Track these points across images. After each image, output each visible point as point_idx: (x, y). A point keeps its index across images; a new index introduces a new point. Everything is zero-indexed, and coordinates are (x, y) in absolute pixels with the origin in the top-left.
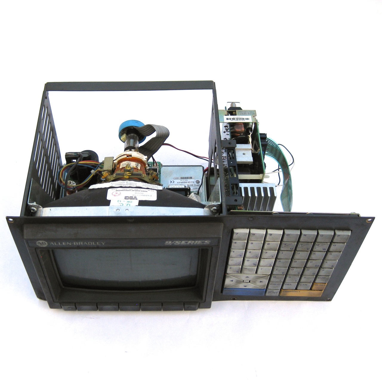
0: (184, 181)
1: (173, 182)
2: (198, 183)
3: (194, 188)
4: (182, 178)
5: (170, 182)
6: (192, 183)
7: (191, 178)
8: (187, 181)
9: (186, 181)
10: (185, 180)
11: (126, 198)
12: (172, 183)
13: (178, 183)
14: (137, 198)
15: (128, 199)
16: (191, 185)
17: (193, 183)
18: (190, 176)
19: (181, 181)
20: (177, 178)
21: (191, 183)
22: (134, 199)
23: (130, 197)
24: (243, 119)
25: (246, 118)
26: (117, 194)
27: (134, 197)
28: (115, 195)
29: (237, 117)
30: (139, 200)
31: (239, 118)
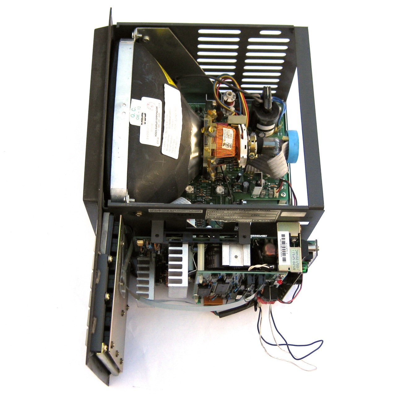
14: (144, 125)
15: (142, 116)
22: (142, 122)
23: (145, 119)
24: (284, 254)
25: (286, 259)
26: (152, 107)
27: (145, 122)
28: (149, 105)
29: (287, 247)
30: (140, 127)
31: (286, 249)
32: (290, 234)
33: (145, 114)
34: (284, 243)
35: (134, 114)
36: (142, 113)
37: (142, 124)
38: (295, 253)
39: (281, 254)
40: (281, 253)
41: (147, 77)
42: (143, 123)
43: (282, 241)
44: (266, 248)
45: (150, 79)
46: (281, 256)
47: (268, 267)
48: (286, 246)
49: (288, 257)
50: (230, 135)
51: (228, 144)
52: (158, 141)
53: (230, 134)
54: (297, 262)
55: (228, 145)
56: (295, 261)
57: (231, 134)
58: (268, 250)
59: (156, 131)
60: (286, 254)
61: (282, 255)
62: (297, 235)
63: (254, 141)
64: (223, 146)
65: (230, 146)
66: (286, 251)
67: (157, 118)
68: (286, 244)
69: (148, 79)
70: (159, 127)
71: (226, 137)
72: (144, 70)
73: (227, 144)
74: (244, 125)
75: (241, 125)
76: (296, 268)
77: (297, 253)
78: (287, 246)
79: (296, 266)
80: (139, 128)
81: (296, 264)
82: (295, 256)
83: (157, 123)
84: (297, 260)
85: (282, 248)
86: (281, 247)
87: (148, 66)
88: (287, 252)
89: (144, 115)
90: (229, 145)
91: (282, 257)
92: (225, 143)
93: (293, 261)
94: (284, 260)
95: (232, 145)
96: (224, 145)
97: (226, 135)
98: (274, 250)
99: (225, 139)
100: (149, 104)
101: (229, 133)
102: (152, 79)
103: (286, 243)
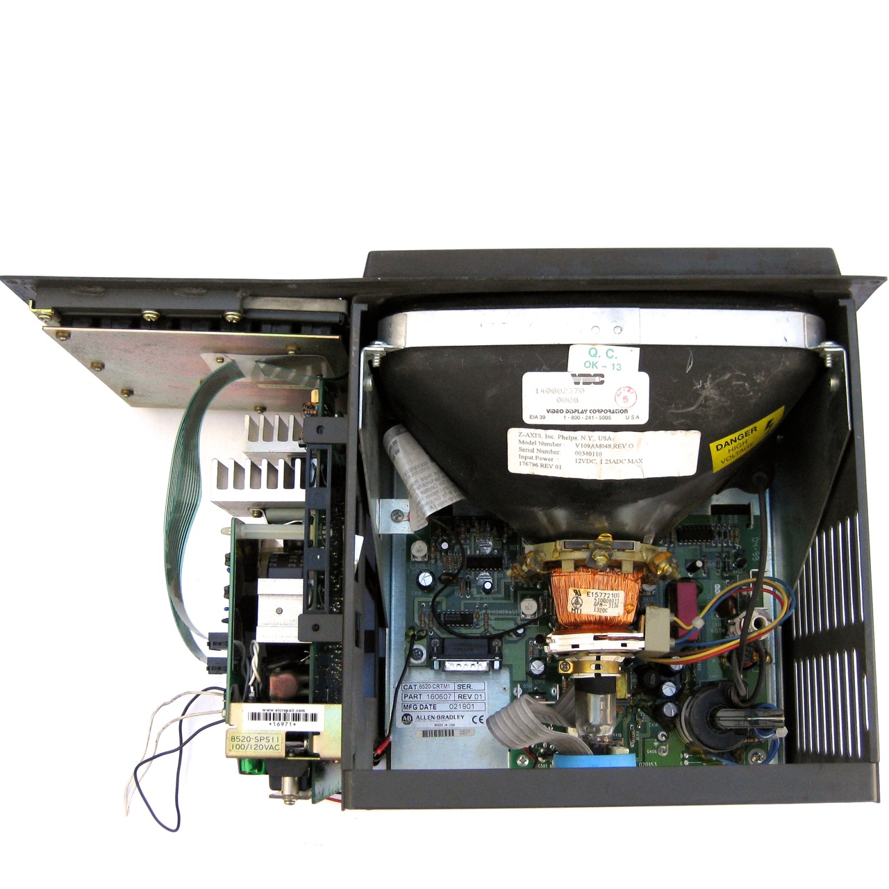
0: (444, 723)
1: (476, 720)
2: (406, 715)
3: (419, 696)
4: (450, 733)
6: (422, 715)
7: (425, 734)
8: (436, 721)
9: (440, 722)
10: (441, 728)
11: (602, 379)
12: (479, 715)
13: (462, 714)
14: (572, 380)
15: (595, 375)
16: (426, 708)
17: (420, 714)
18: (429, 739)
19: (452, 721)
20: (465, 732)
21: (426, 715)
22: (581, 375)
23: (589, 383)
24: (267, 717)
25: (257, 721)
26: (625, 398)
27: (581, 383)
28: (629, 391)
29: (285, 724)
30: (567, 371)
31: (280, 722)
32: (318, 734)
33: (602, 382)
34: (296, 717)
35: (598, 355)
36: (602, 376)
37: (574, 375)
38: (271, 743)
39: (268, 710)
40: (272, 710)
41: (708, 385)
42: (577, 379)
43: (302, 713)
44: (286, 677)
45: (705, 393)
46: (264, 710)
47: (250, 683)
48: (289, 722)
49: (262, 725)
50: (603, 607)
51: (581, 602)
52: (536, 417)
53: (605, 607)
54: (250, 746)
55: (577, 602)
56: (253, 742)
57: (605, 610)
58: (280, 681)
59: (561, 411)
60: (268, 722)
61: (266, 711)
62: (315, 751)
63: (597, 671)
64: (574, 590)
65: (576, 608)
66: (276, 722)
67: (594, 411)
68: (293, 723)
69: (703, 387)
70: (573, 418)
71: (597, 599)
72: (728, 376)
73: (579, 600)
74: (643, 647)
75: (643, 639)
76: (235, 743)
77: (272, 747)
78: (289, 724)
79: (240, 743)
80: (564, 368)
81: (246, 744)
82: (263, 743)
83: (582, 412)
84: (253, 747)
85: (283, 712)
86: (287, 711)
87: (743, 386)
88: (273, 724)
89: (597, 379)
90: (578, 606)
91: (262, 712)
92: (580, 595)
93: (253, 736)
94: (255, 716)
95: (579, 612)
96: (577, 593)
97: (602, 597)
98: (280, 695)
99: (591, 594)
100: (632, 391)
101: (608, 604)
102: (706, 399)
103: (295, 722)
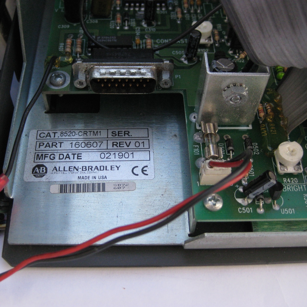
0: (91, 175)
1: (138, 171)
2: (39, 166)
5: (149, 171)
6: (61, 165)
7: (63, 188)
8: (80, 173)
9: (86, 174)
10: (87, 181)
12: (141, 165)
13: (118, 164)
16: (68, 157)
17: (57, 165)
18: (68, 195)
20: (121, 186)
21: (67, 165)
